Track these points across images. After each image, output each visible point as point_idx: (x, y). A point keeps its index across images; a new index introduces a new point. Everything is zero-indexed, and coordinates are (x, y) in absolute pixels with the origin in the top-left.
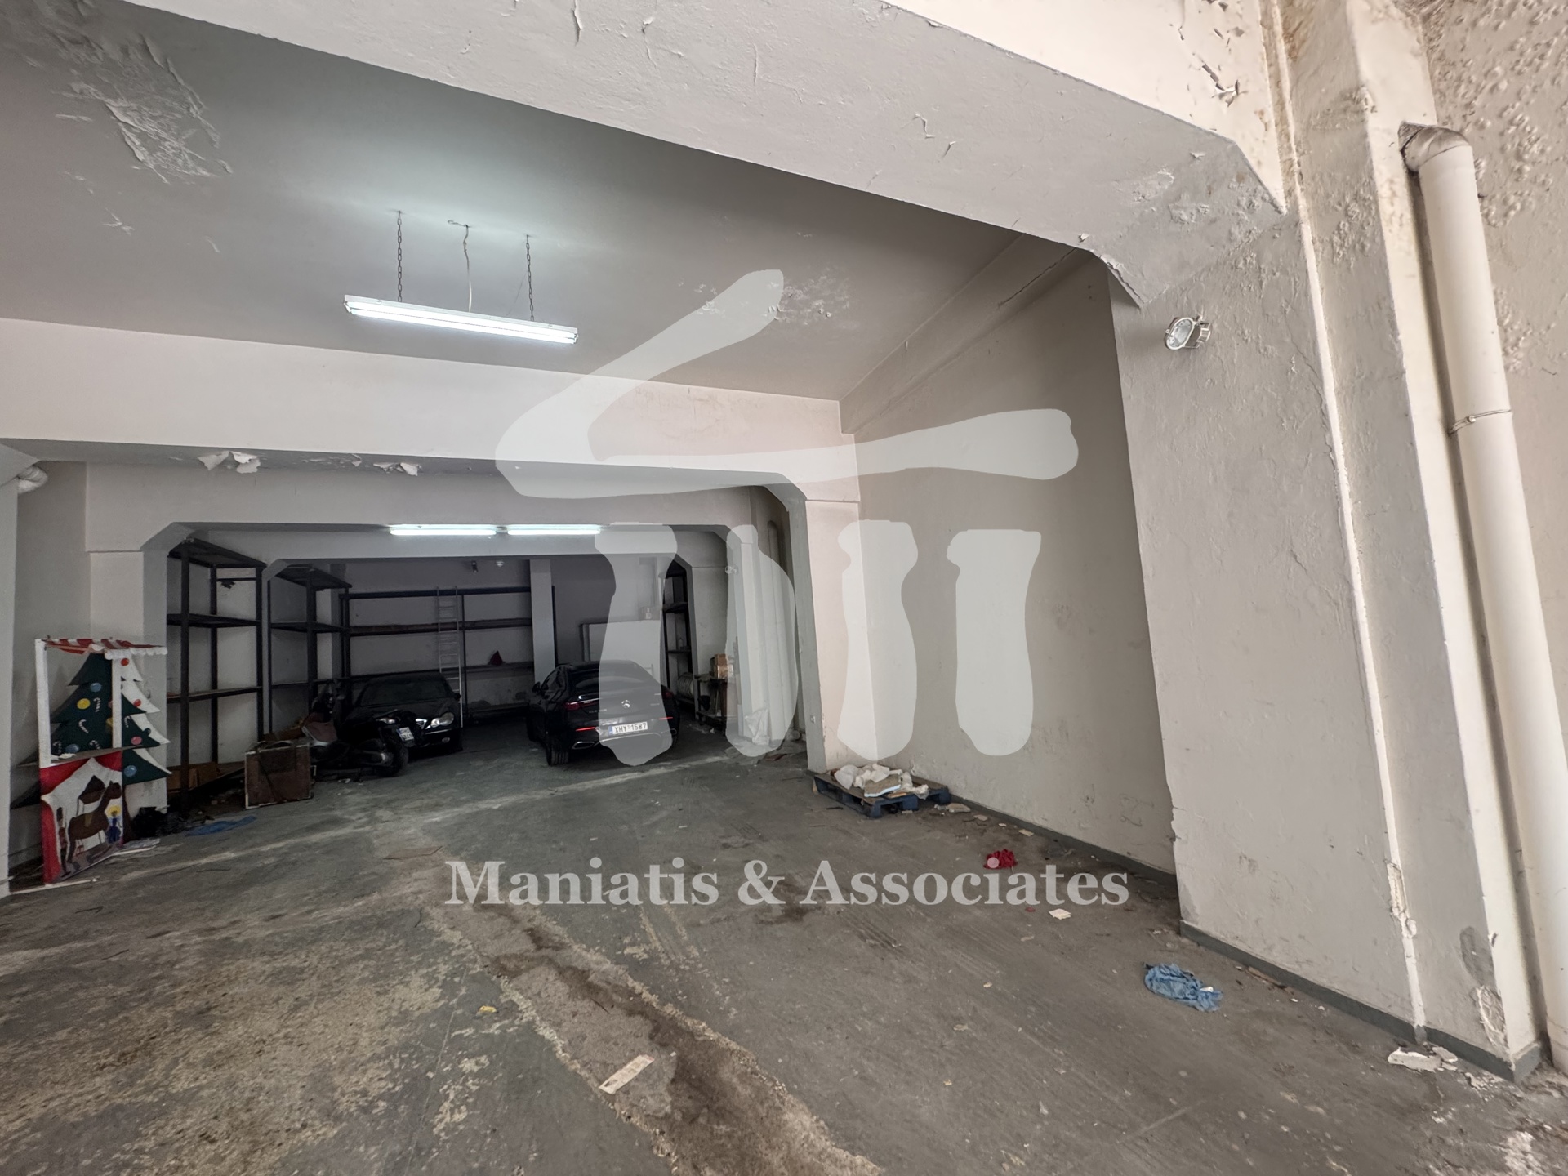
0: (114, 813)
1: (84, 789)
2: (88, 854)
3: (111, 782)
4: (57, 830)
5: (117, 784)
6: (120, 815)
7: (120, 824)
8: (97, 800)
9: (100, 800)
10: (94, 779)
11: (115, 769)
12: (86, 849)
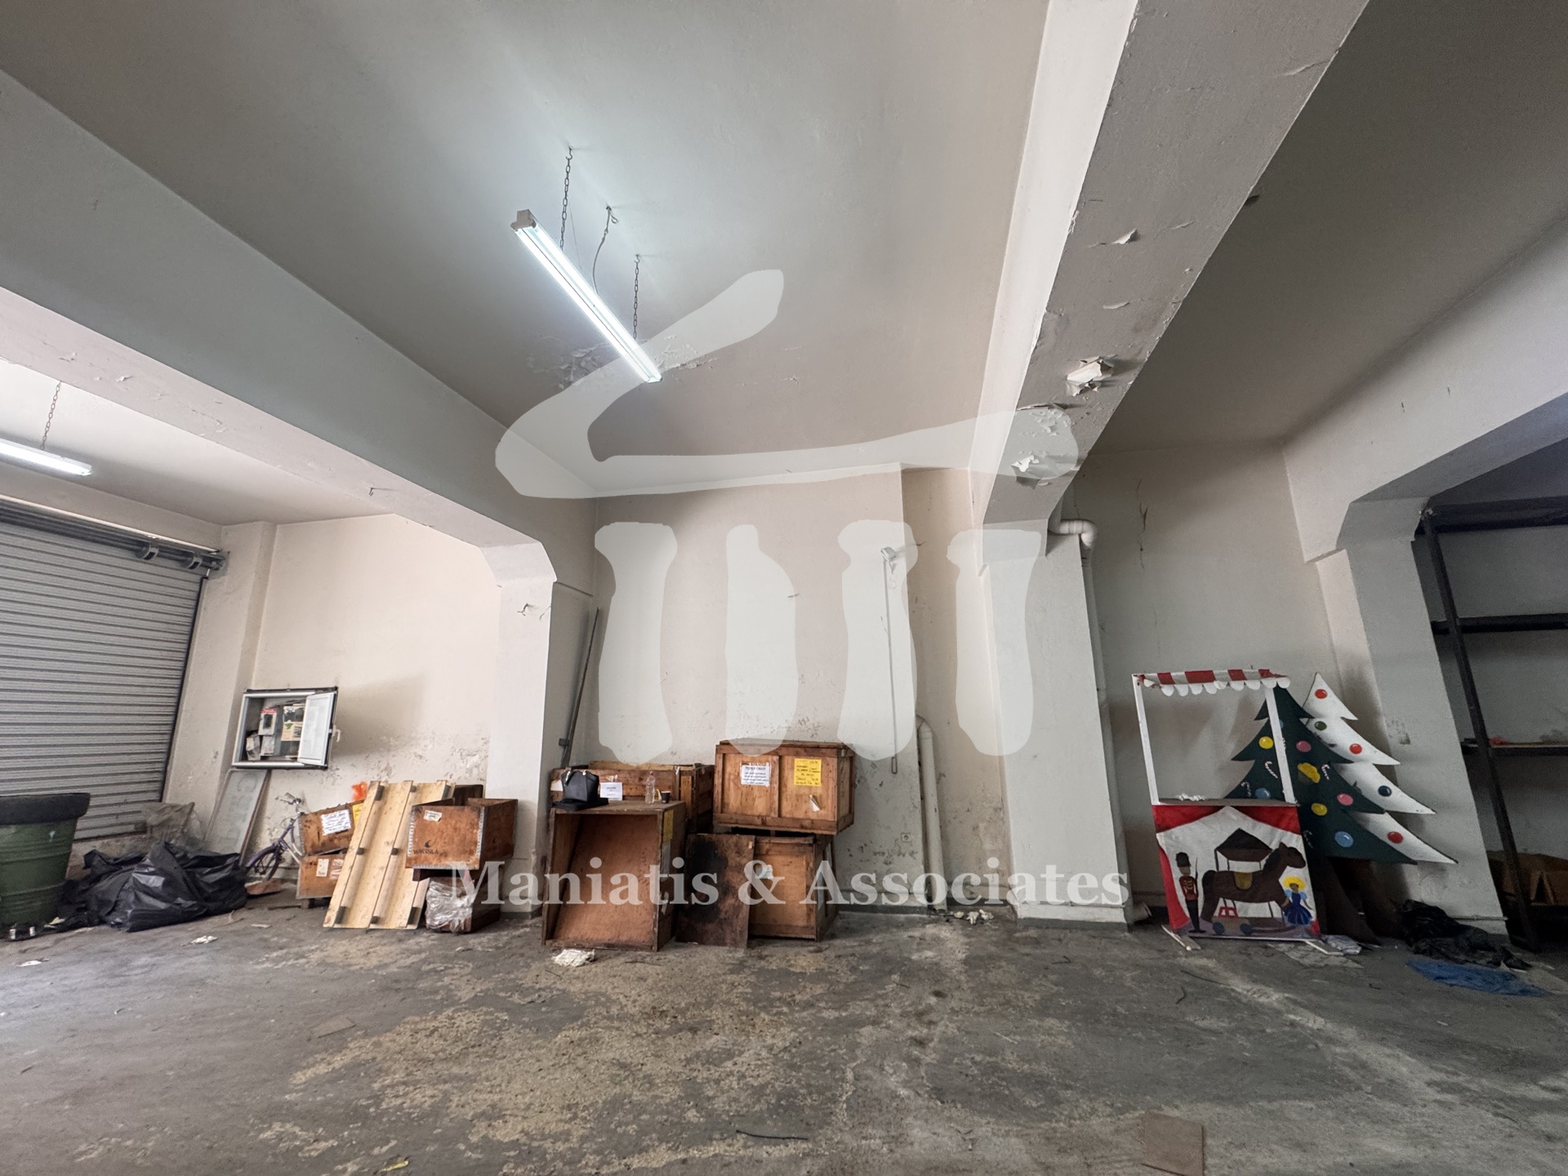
0: (1294, 886)
1: (1222, 841)
2: (1247, 922)
3: (1282, 845)
4: (1177, 873)
5: (1294, 850)
6: (1306, 889)
7: (1309, 902)
8: (1259, 860)
9: (1263, 862)
10: (1239, 833)
11: (1287, 829)
12: (1240, 914)
